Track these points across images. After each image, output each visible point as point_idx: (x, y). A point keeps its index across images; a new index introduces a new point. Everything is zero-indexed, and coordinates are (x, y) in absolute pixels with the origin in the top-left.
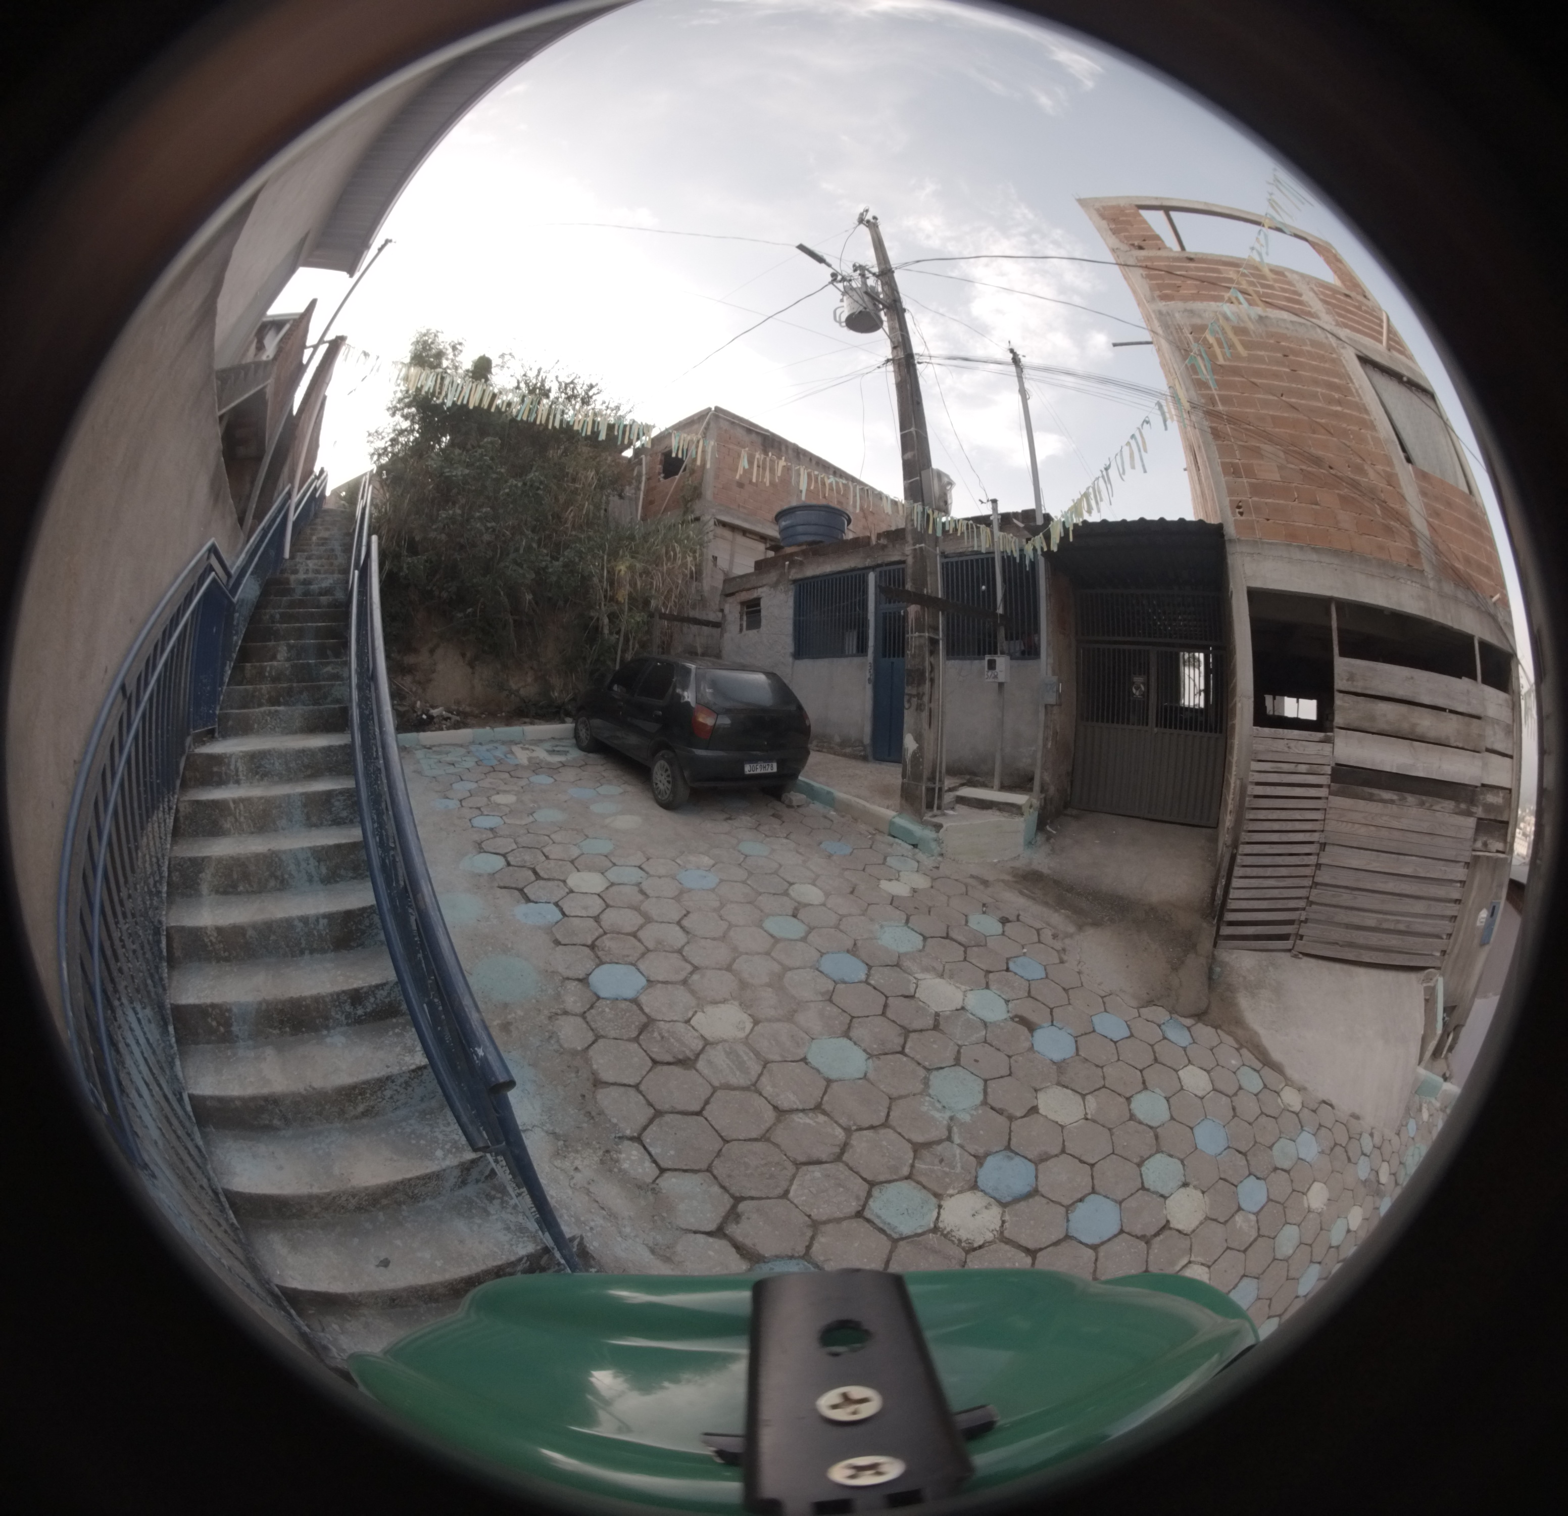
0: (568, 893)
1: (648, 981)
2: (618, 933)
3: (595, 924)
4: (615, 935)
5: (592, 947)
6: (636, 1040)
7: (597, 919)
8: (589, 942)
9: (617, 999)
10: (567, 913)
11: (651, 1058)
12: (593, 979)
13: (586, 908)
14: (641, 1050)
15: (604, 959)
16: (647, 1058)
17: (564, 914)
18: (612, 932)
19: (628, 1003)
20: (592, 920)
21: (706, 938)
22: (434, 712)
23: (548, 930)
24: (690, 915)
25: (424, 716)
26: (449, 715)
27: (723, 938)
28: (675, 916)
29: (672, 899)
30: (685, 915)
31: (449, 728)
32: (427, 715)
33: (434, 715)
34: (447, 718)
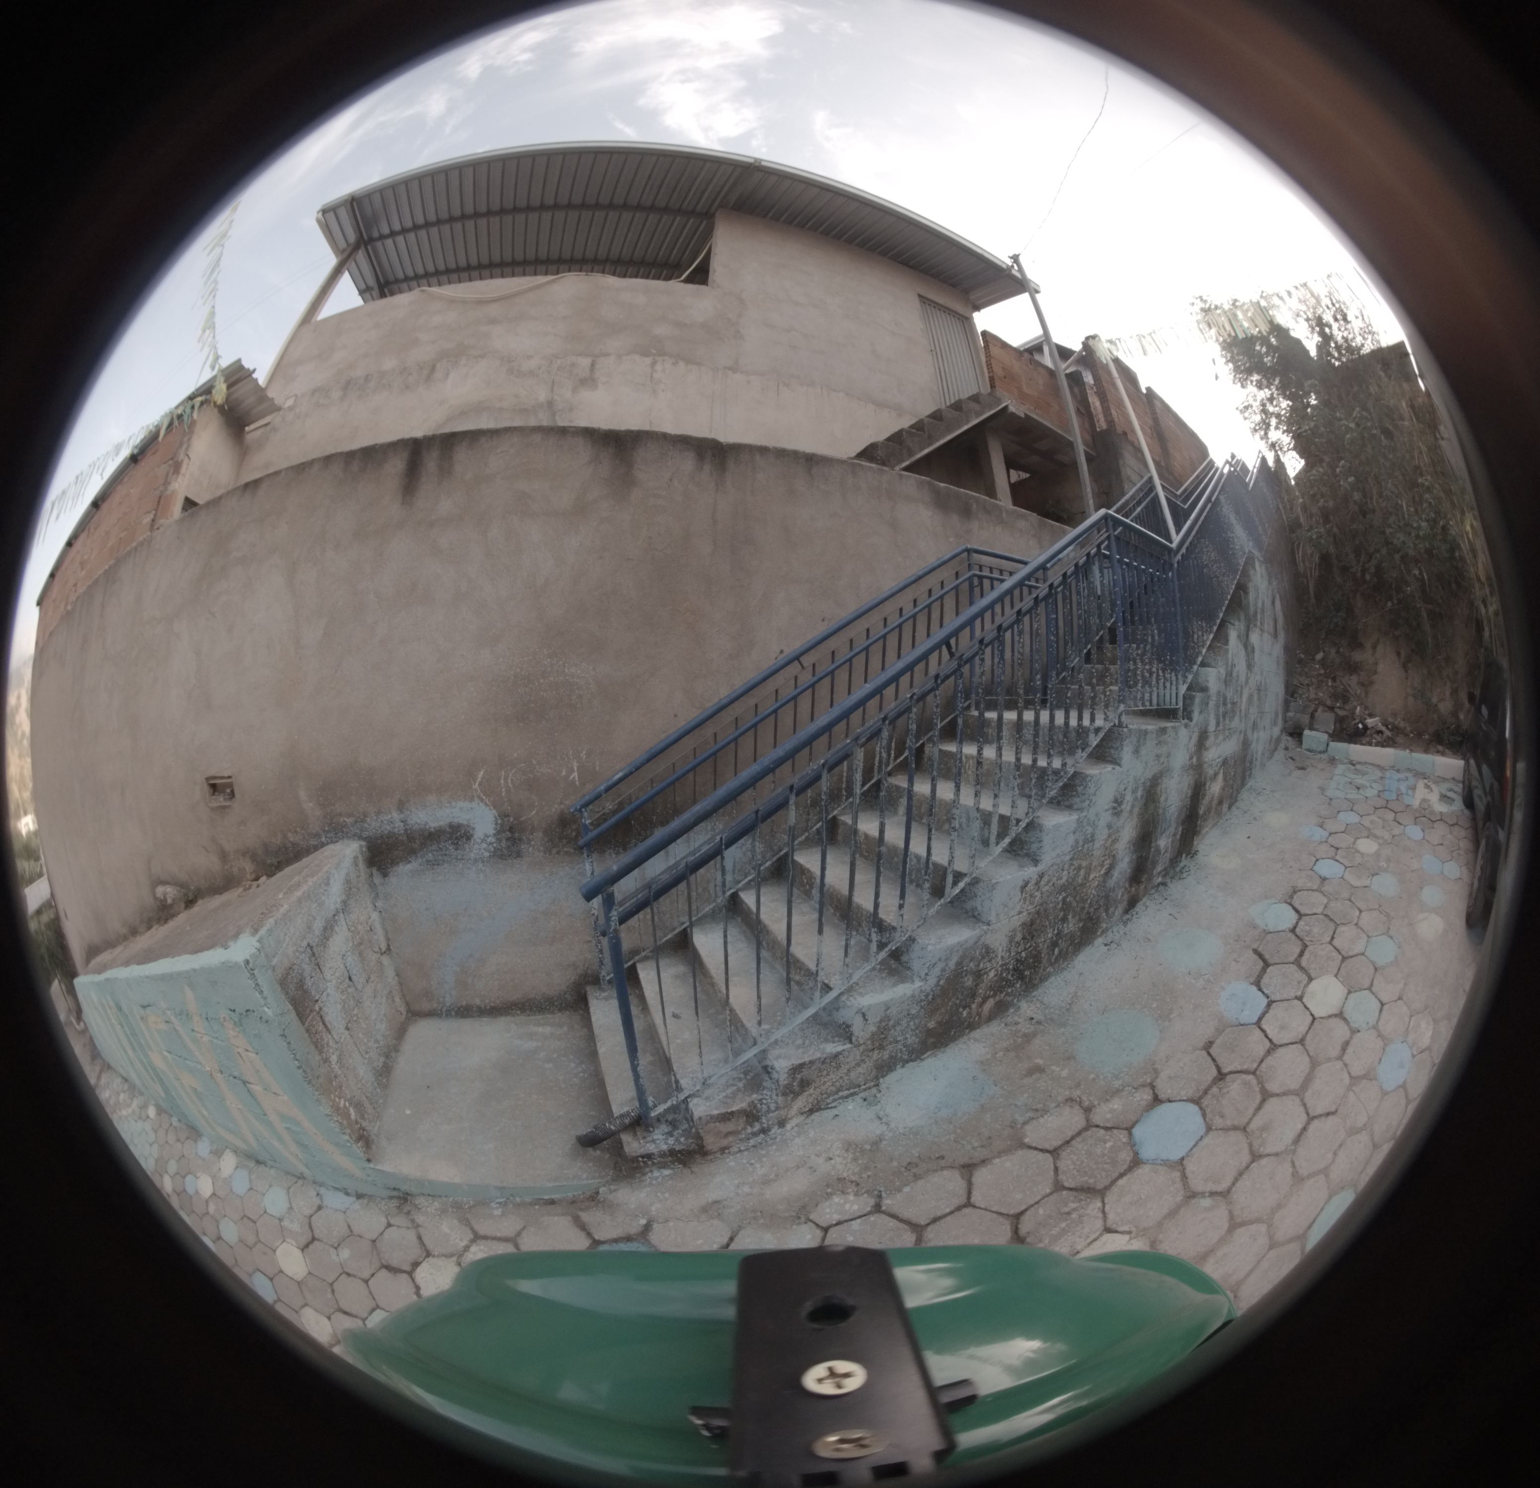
0: (1296, 998)
1: (1182, 1160)
2: (1261, 1082)
3: (1262, 1054)
4: (1254, 1082)
5: (1221, 1077)
6: (1059, 1188)
7: (1273, 1049)
8: (1227, 1070)
9: (1134, 1145)
10: (1264, 1021)
11: (1025, 1210)
12: (1163, 1108)
13: (1283, 1027)
14: (1039, 1197)
15: (1205, 1099)
16: (1024, 1207)
17: (1259, 1021)
18: (1258, 1077)
19: (1130, 1158)
20: (1268, 1045)
21: (1294, 1166)
22: (1370, 722)
23: (1223, 1026)
24: (1330, 1118)
25: (1360, 726)
26: (1383, 728)
27: (1298, 1179)
28: (1319, 1107)
29: (1351, 1077)
30: (1328, 1114)
31: (1378, 744)
32: (1363, 724)
33: (1370, 726)
34: (1380, 732)
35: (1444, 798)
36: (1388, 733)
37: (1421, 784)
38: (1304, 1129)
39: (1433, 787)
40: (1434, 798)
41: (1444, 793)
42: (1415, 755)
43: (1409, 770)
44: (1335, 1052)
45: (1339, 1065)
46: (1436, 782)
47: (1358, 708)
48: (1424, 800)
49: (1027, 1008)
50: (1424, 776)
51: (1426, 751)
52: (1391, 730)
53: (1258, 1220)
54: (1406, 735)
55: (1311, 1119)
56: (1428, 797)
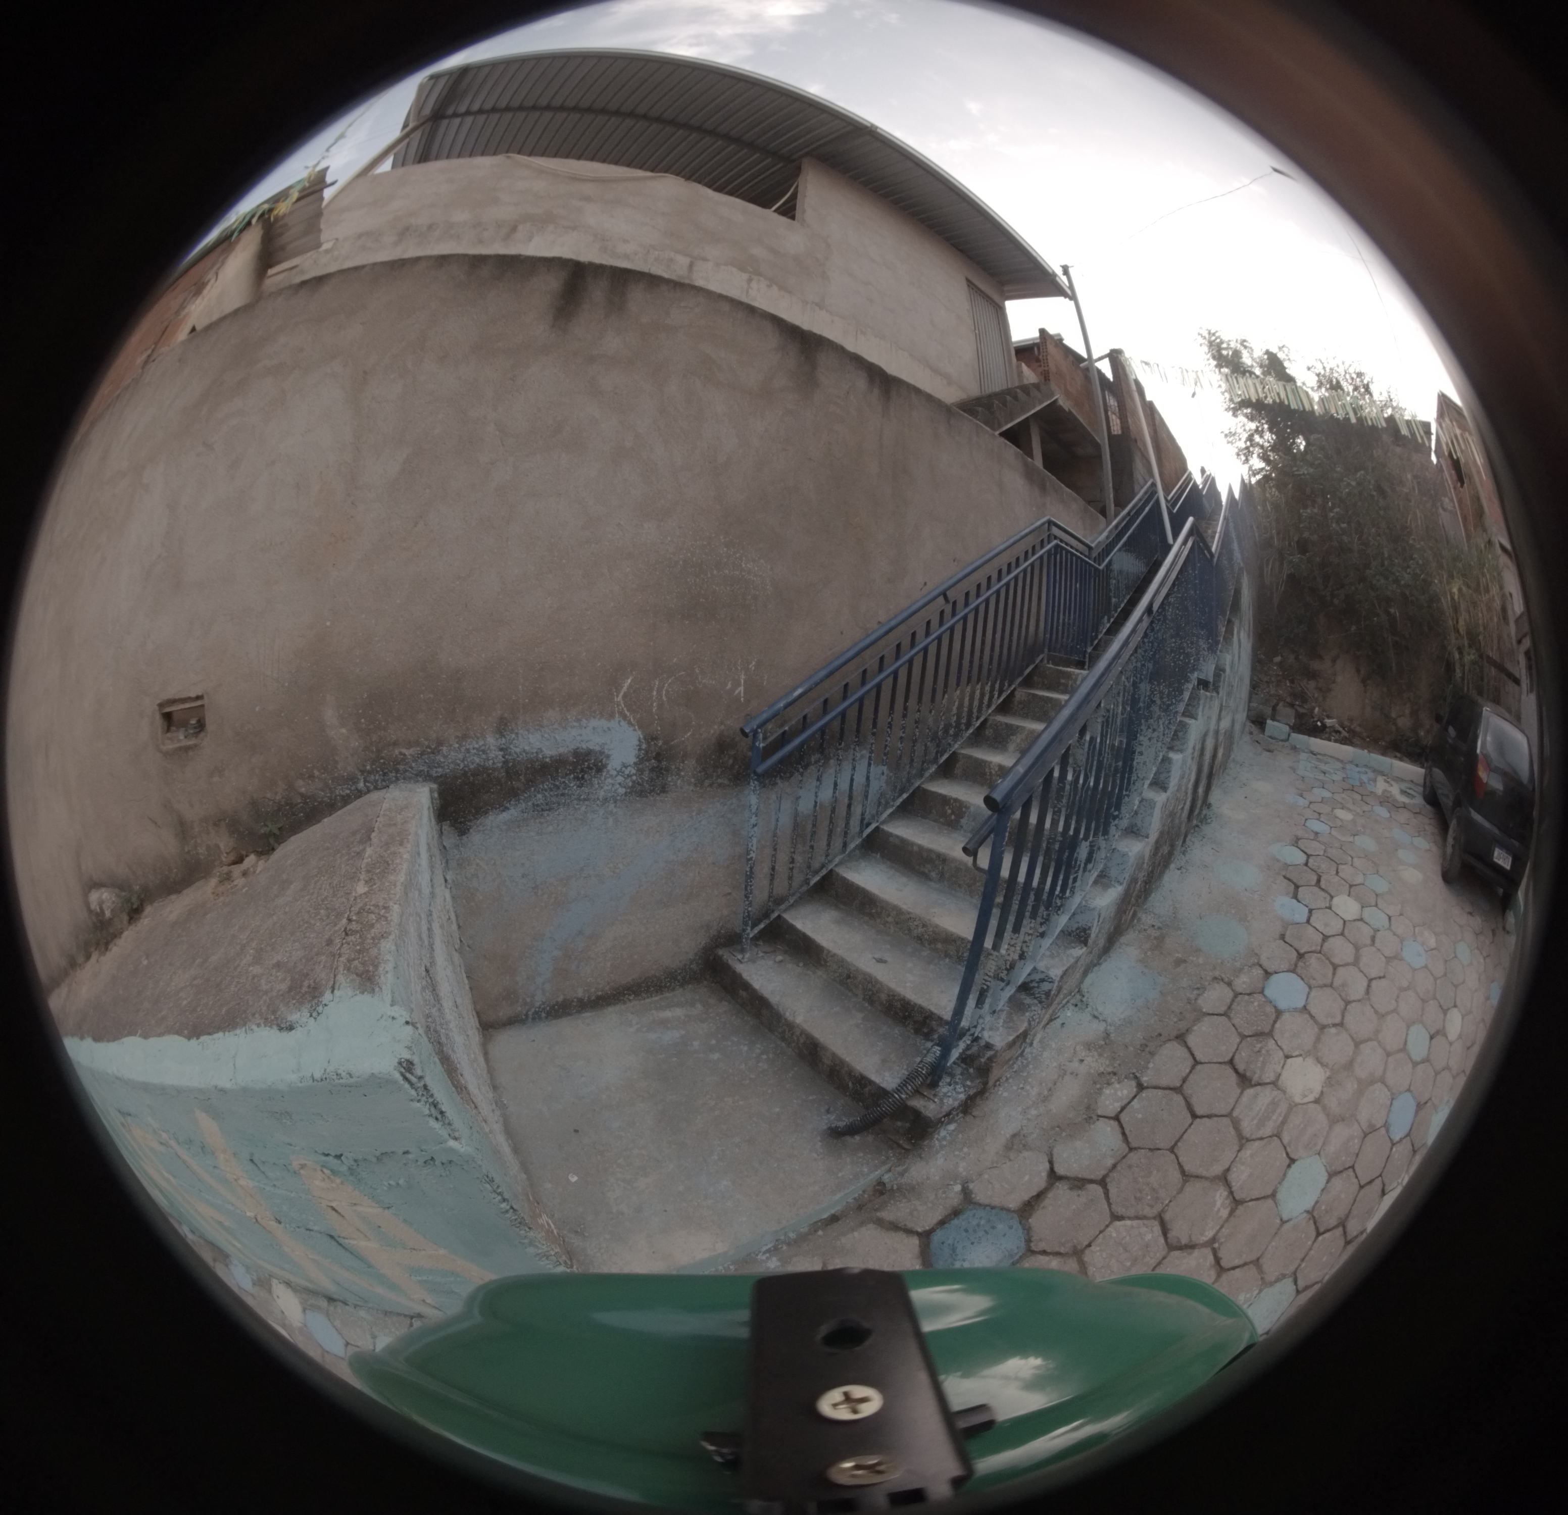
0: (1326, 908)
1: (1305, 1007)
2: (1328, 959)
3: (1320, 941)
4: (1323, 958)
5: (1301, 956)
6: (1243, 1037)
7: (1325, 938)
8: (1302, 951)
9: (1271, 1002)
10: (1311, 921)
11: (1233, 1056)
12: (1275, 977)
13: (1326, 925)
14: (1235, 1046)
15: (1299, 971)
16: (1231, 1055)
17: (1308, 921)
18: (1325, 955)
19: (1273, 1010)
20: (1321, 936)
21: (1373, 1007)
22: (1328, 722)
23: (1286, 925)
24: (1383, 980)
25: (1319, 724)
26: (1341, 729)
27: (1381, 1016)
28: (1374, 973)
29: (1386, 957)
30: (1380, 978)
31: (1336, 741)
32: (1321, 722)
33: (1328, 725)
34: (1337, 732)
35: (1403, 792)
36: (1344, 734)
37: (1380, 779)
38: (1369, 986)
39: (1392, 783)
40: (1395, 790)
41: (1404, 788)
42: (1372, 755)
43: (1366, 766)
44: (1369, 942)
45: (1374, 949)
46: (1393, 780)
47: (1317, 710)
48: (1385, 791)
49: (1146, 919)
50: (1382, 774)
51: (1383, 754)
52: (1348, 732)
53: (1369, 1040)
54: (1363, 739)
55: (1370, 980)
56: (1390, 789)
